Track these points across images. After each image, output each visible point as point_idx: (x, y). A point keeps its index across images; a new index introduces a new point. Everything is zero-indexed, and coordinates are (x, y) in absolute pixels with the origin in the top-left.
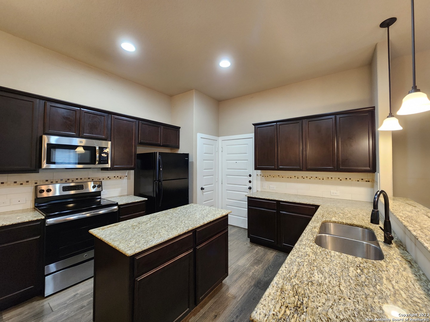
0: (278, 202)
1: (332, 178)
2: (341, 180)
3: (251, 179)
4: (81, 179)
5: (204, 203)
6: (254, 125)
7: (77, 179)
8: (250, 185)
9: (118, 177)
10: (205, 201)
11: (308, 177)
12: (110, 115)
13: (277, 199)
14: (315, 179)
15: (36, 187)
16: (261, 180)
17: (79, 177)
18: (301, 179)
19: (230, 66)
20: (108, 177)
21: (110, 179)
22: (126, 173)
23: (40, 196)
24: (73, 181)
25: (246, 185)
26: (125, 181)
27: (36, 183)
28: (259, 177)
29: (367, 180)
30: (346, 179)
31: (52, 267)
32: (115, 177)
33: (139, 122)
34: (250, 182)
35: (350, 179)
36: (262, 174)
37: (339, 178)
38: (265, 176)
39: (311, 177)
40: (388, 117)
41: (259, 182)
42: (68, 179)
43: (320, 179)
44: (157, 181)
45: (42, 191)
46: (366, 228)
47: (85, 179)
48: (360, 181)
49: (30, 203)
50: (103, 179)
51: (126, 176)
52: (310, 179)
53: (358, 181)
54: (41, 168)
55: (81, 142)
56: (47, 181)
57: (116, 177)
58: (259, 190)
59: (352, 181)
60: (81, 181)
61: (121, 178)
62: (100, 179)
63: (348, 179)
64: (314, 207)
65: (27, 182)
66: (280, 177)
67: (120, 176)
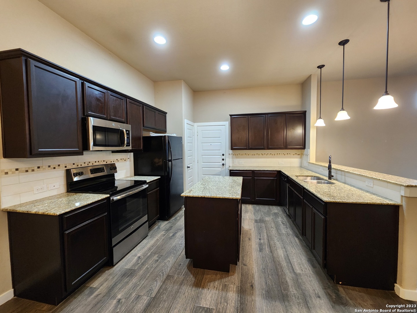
0: (253, 171)
1: (280, 154)
2: (285, 155)
3: (224, 157)
4: (98, 162)
5: (189, 179)
6: (231, 115)
7: (95, 162)
8: (224, 162)
10: (189, 178)
11: (266, 154)
13: (252, 170)
14: (270, 155)
16: (233, 158)
18: (261, 155)
19: (229, 68)
20: (117, 159)
22: (128, 155)
24: (93, 164)
25: (220, 163)
26: (128, 163)
27: (66, 167)
28: (231, 156)
29: (298, 154)
30: (288, 154)
33: (143, 106)
34: (223, 160)
35: (290, 154)
36: (233, 153)
37: (284, 154)
38: (236, 155)
39: (268, 154)
40: (319, 119)
41: (231, 160)
42: (89, 162)
43: (273, 155)
44: (168, 161)
45: (75, 174)
46: (314, 176)
48: (295, 155)
49: (62, 189)
50: (116, 162)
51: (129, 158)
52: (267, 155)
53: (294, 155)
54: (89, 149)
56: (74, 164)
57: (122, 159)
58: (231, 165)
59: (291, 155)
61: (125, 160)
62: (113, 162)
63: (289, 154)
64: (276, 172)
65: (59, 165)
66: (247, 155)
67: (125, 158)
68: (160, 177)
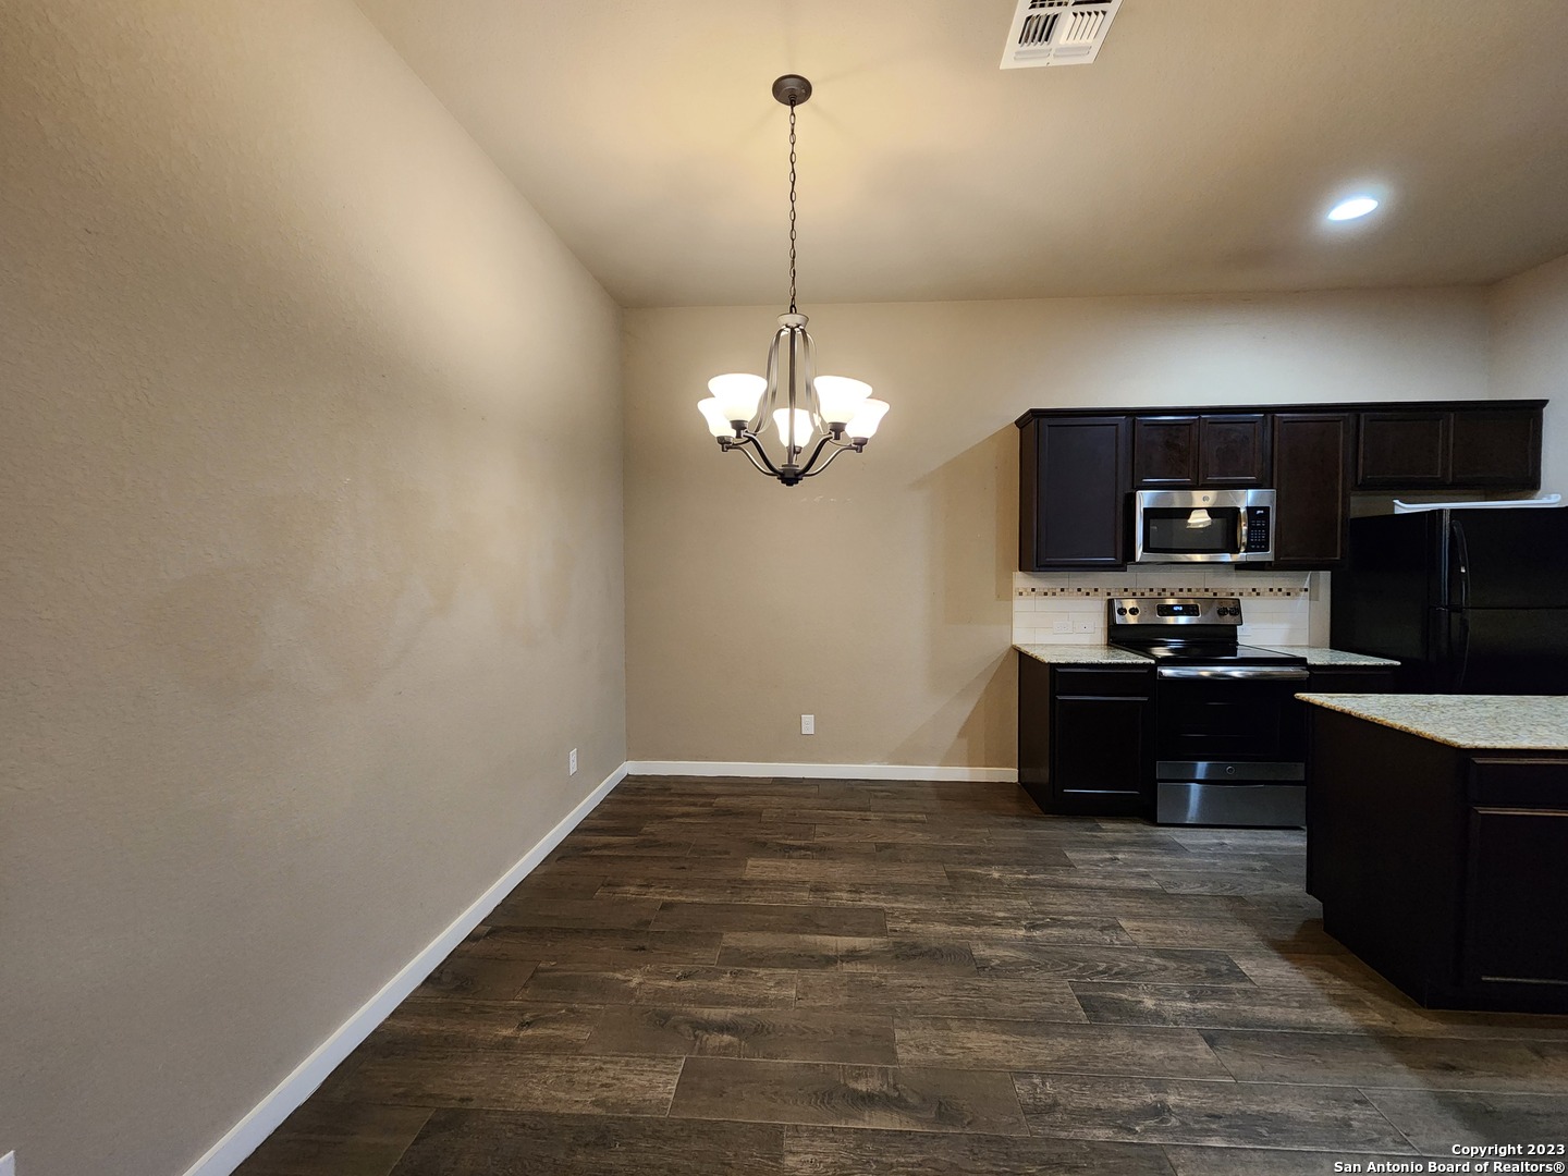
4: (1189, 590)
7: (1181, 590)
9: (1280, 590)
12: (1269, 416)
15: (1110, 603)
17: (1185, 588)
20: (1254, 590)
21: (1258, 594)
22: (1306, 579)
23: (1119, 620)
24: (1172, 594)
26: (1302, 602)
27: (1110, 594)
31: (1201, 768)
32: (1271, 590)
33: (1359, 416)
42: (1164, 590)
44: (1446, 607)
45: (1122, 611)
47: (1198, 590)
49: (1100, 636)
50: (1241, 594)
51: (1306, 590)
54: (1134, 559)
55: (1205, 499)
56: (1126, 590)
57: (1275, 590)
60: (1189, 595)
61: (1289, 594)
62: (1232, 594)
65: (1096, 590)
67: (1287, 589)
68: (1399, 663)
